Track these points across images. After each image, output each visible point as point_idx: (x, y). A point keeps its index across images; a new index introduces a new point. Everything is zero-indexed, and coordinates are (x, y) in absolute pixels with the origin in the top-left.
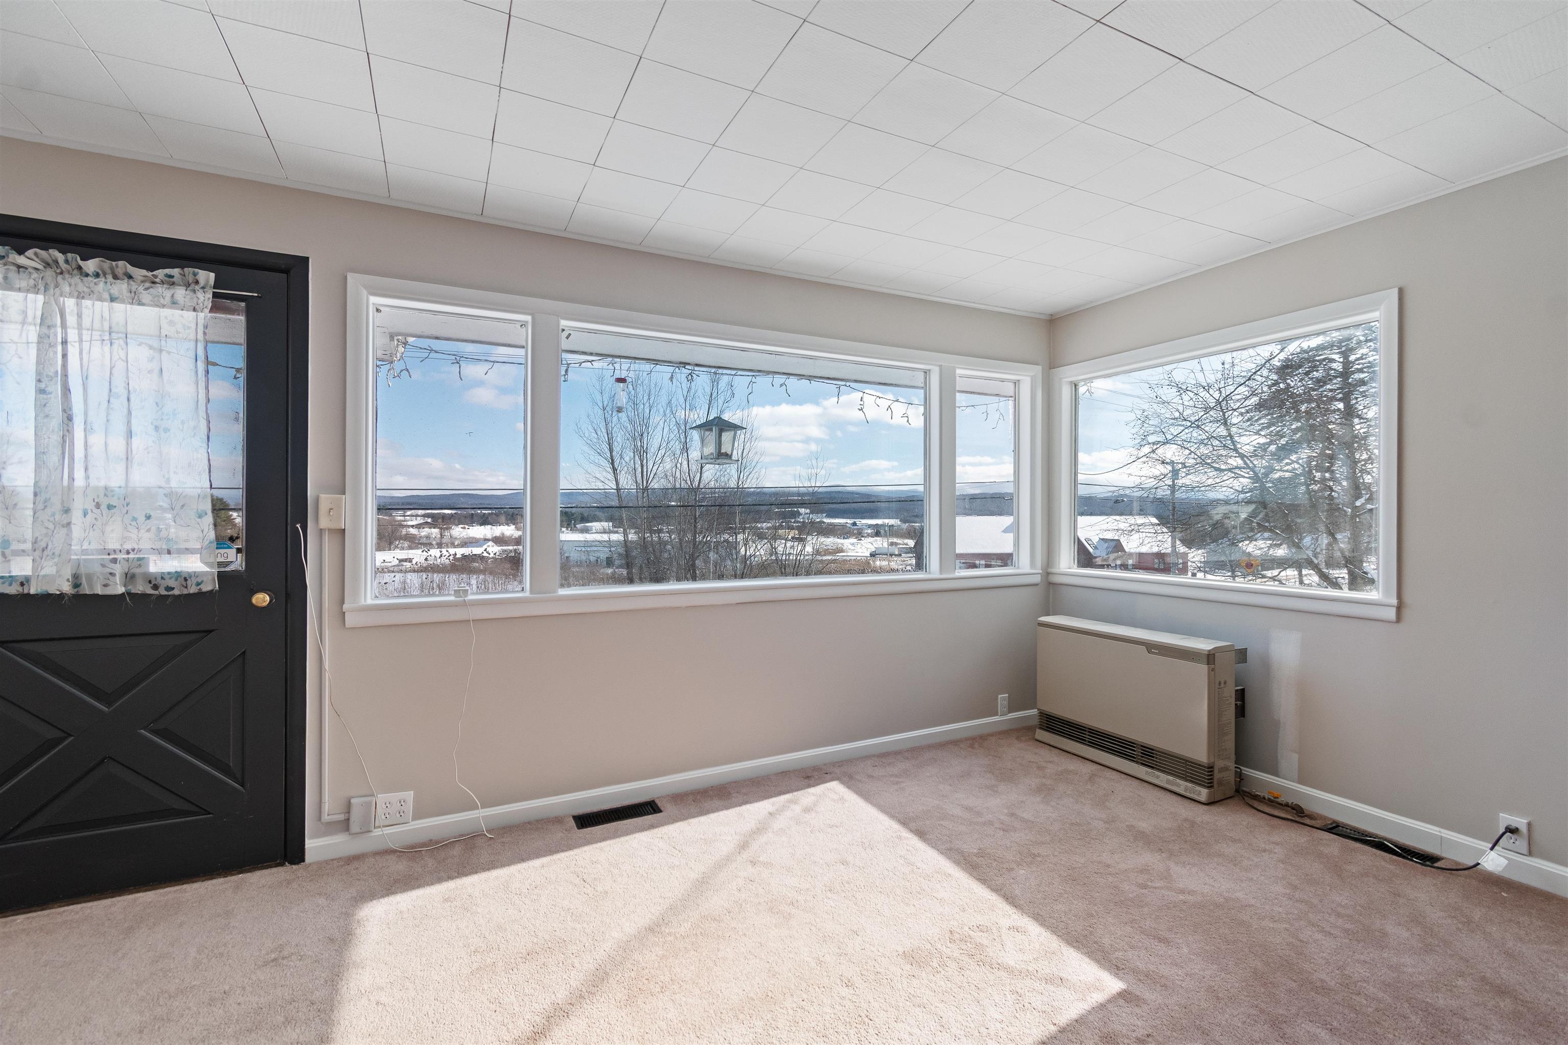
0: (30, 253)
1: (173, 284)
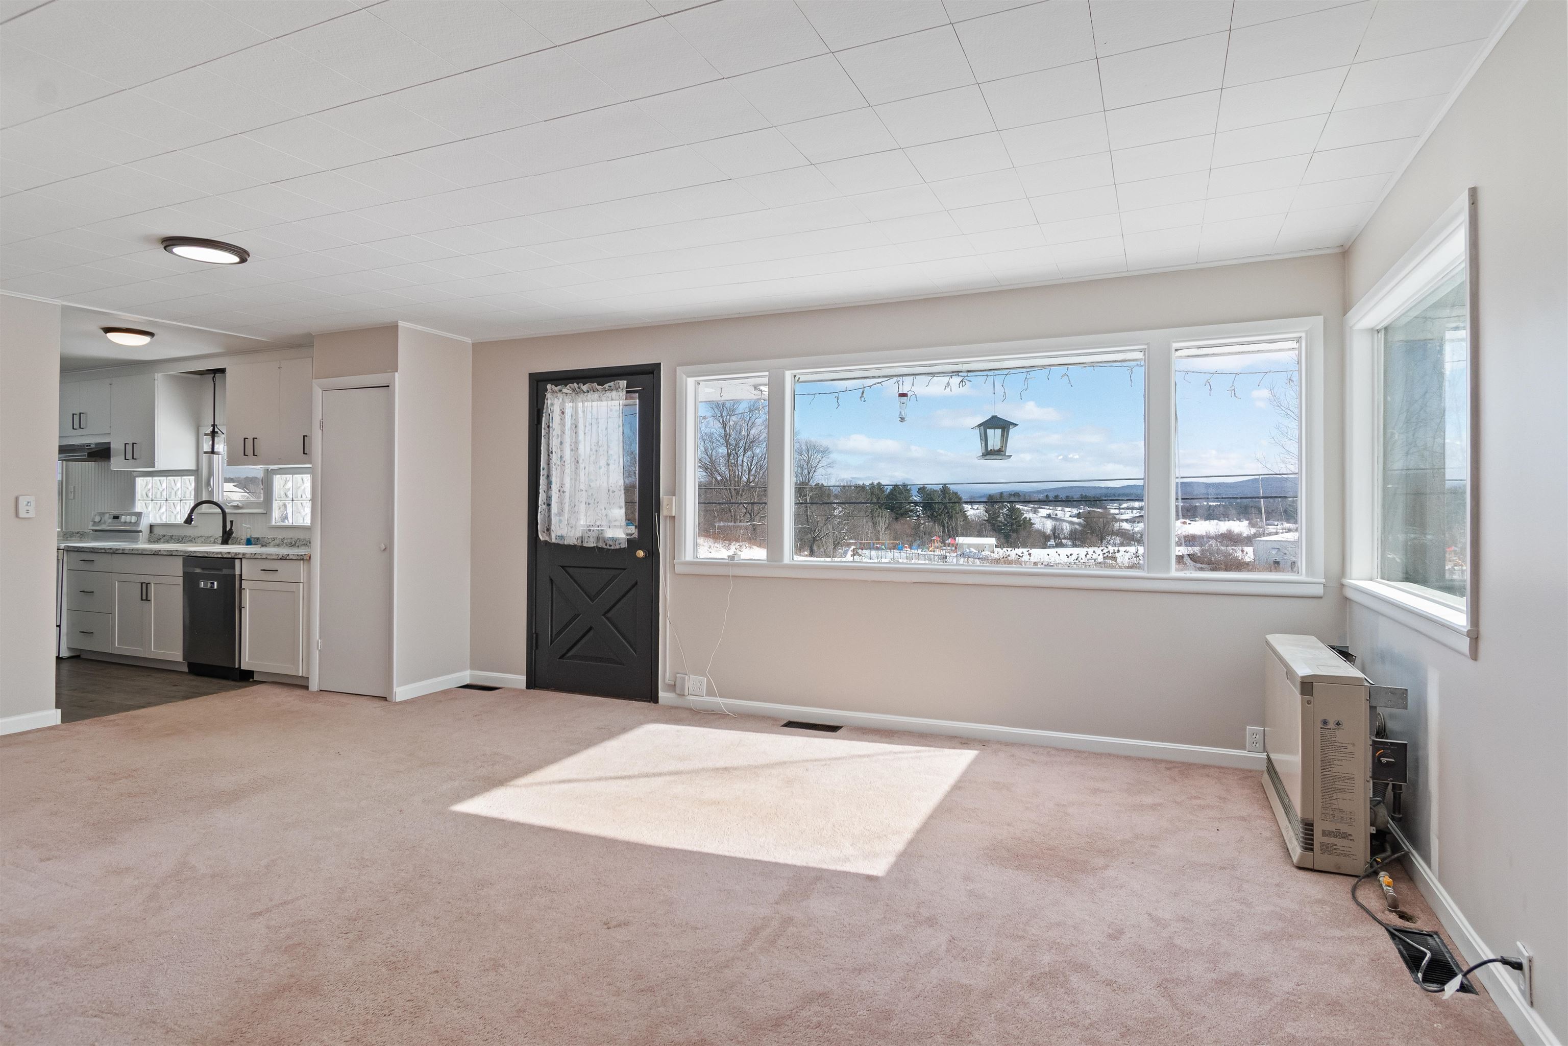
1: (611, 389)
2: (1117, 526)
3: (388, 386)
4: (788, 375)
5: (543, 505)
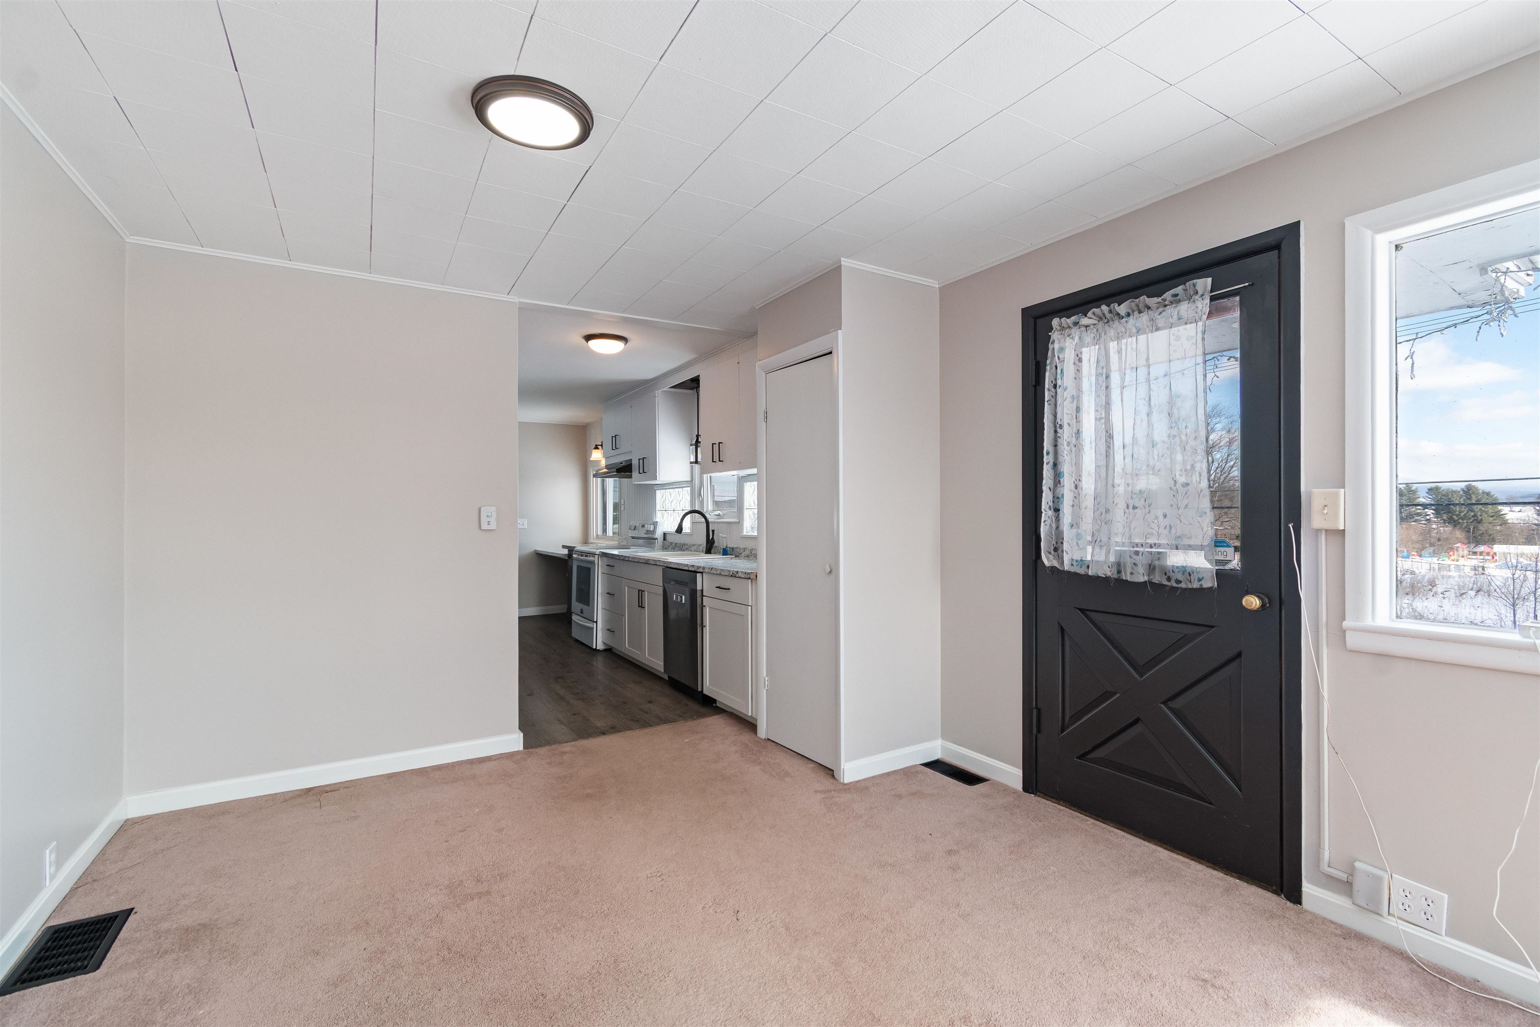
0: (1090, 314)
1: (1180, 301)
3: (831, 353)
5: (1048, 509)
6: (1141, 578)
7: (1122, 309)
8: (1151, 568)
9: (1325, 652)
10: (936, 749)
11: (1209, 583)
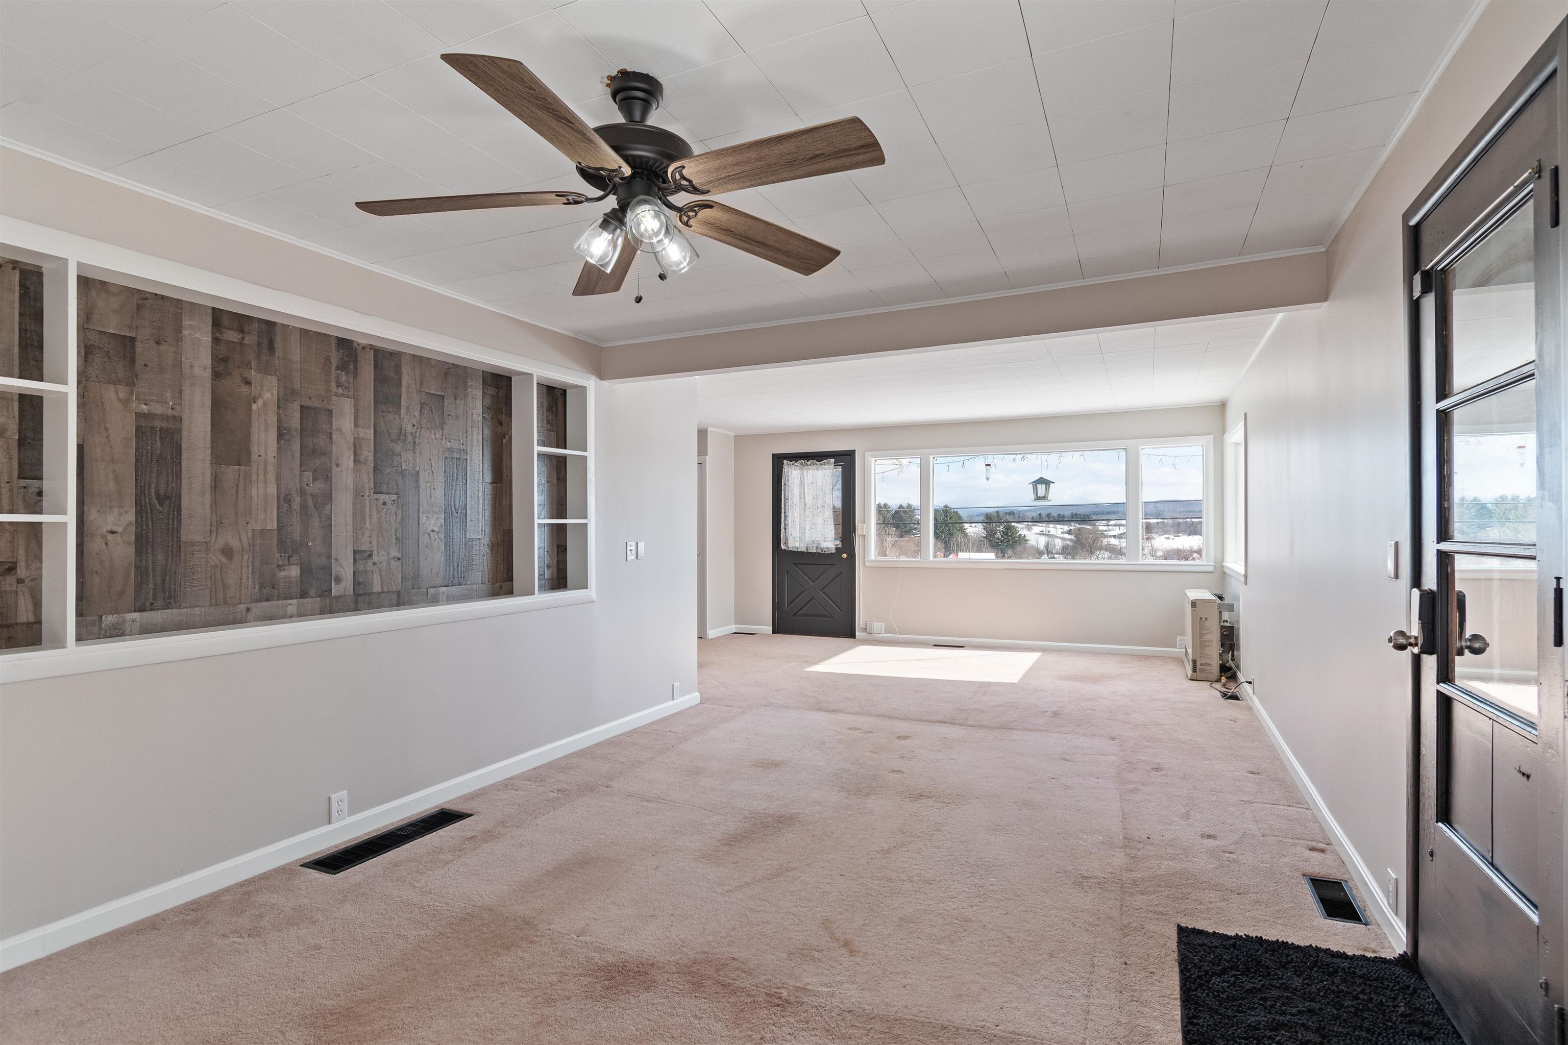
1: (826, 464)
2: (1105, 541)
4: (931, 457)
5: (783, 529)
6: (815, 551)
7: (809, 463)
8: (817, 548)
9: (861, 568)
10: (733, 628)
11: (834, 551)
